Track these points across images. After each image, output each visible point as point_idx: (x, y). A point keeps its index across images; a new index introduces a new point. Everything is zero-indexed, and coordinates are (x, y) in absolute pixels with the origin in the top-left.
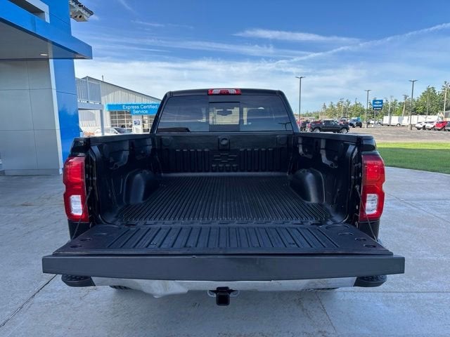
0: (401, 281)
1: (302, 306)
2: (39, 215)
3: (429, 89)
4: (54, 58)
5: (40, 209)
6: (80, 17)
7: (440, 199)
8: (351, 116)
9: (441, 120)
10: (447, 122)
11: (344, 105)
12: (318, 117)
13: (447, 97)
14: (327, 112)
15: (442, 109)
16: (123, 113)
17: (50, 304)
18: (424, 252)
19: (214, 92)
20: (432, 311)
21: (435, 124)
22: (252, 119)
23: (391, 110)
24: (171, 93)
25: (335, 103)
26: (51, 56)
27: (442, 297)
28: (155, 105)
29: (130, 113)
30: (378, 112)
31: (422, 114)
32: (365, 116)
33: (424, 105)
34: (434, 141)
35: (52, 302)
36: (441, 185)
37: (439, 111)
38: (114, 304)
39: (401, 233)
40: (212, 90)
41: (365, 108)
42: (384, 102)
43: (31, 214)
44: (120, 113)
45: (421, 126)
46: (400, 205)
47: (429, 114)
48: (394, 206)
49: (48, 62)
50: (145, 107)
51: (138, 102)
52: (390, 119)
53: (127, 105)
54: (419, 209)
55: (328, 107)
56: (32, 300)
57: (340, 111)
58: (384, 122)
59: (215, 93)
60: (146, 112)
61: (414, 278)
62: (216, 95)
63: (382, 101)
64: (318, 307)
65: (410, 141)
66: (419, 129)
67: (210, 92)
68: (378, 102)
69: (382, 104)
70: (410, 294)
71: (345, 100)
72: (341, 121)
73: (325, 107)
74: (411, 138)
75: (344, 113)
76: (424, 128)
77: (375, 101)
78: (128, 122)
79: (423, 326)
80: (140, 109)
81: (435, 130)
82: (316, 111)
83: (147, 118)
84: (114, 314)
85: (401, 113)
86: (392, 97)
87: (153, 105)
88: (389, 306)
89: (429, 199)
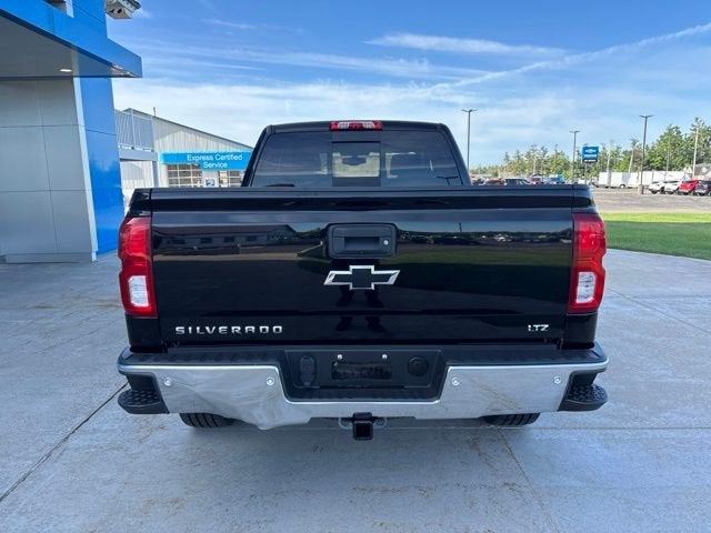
0: (628, 413)
1: (479, 450)
2: (64, 321)
3: (670, 130)
4: (81, 77)
5: (66, 313)
6: (120, 11)
7: (685, 296)
8: (549, 173)
9: (688, 179)
10: (697, 182)
11: (538, 154)
12: (496, 175)
13: (699, 143)
14: (510, 167)
15: (690, 162)
16: (188, 167)
17: (93, 450)
18: (662, 372)
19: (340, 126)
20: (674, 455)
21: (679, 184)
22: (399, 171)
23: (612, 162)
24: (272, 128)
25: (523, 152)
26: (76, 73)
27: (689, 435)
28: (238, 154)
29: (199, 167)
30: (591, 166)
31: (658, 169)
32: (570, 172)
33: (662, 155)
34: (678, 210)
35: (95, 447)
36: (689, 275)
37: (687, 165)
38: (192, 449)
39: (627, 344)
40: (337, 123)
41: (571, 160)
42: (600, 150)
43: (50, 321)
44: (182, 167)
45: (658, 188)
46: (625, 305)
47: (670, 170)
48: (616, 306)
49: (72, 82)
50: (222, 158)
51: (211, 150)
52: (610, 177)
53: (193, 155)
54: (655, 309)
55: (511, 159)
56: (65, 445)
57: (531, 165)
58: (600, 183)
59: (342, 127)
60: (225, 165)
61: (646, 408)
62: (343, 130)
63: (597, 148)
64: (503, 450)
65: (641, 210)
66: (654, 192)
67: (333, 127)
68: (591, 151)
69: (597, 152)
70: (641, 431)
71: (538, 148)
72: (533, 180)
73: (507, 158)
74: (641, 205)
75: (538, 168)
76: (662, 190)
77: (585, 148)
78: (195, 181)
79: (661, 476)
80: (215, 162)
81: (679, 193)
82: (493, 164)
83: (225, 175)
84: (192, 462)
85: (627, 167)
86: (612, 142)
87: (235, 154)
88: (609, 448)
89: (670, 296)
